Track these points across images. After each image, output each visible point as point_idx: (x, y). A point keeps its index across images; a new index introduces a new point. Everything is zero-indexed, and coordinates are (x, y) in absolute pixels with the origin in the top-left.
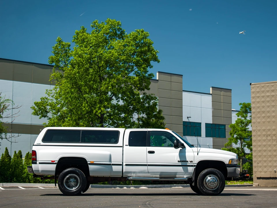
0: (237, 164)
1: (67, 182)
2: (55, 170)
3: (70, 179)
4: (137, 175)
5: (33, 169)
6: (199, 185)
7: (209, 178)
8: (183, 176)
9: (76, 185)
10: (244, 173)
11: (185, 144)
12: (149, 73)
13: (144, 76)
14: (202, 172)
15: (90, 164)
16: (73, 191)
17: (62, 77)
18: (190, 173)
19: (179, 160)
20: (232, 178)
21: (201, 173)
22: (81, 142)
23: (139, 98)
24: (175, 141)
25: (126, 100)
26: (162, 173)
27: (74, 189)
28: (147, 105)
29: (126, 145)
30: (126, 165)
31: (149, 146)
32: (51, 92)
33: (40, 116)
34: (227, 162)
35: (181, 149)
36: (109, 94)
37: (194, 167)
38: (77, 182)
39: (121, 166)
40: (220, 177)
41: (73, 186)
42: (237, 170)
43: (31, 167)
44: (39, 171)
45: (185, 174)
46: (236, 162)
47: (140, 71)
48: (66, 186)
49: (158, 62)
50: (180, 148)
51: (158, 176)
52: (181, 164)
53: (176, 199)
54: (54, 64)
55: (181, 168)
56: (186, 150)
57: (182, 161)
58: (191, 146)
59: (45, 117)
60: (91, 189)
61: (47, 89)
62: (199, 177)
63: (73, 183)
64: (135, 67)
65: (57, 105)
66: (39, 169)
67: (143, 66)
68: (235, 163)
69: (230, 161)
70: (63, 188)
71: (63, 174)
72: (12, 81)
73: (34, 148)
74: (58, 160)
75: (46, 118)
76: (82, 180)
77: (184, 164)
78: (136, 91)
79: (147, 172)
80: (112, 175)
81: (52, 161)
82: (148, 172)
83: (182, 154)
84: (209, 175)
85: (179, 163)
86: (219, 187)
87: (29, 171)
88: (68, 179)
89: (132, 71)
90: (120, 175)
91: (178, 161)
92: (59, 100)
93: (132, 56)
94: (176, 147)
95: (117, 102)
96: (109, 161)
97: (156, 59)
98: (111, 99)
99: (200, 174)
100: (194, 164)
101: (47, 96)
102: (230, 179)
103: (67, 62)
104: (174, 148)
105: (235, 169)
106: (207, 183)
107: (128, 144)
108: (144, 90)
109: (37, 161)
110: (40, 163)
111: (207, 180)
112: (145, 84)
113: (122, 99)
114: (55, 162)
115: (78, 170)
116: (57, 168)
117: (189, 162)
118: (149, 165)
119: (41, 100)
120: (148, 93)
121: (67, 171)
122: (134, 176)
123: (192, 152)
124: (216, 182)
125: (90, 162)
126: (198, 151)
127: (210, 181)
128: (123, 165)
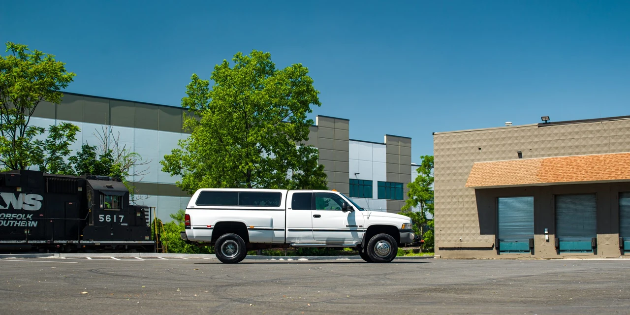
0: (411, 229)
1: (225, 249)
2: (211, 235)
3: (228, 246)
4: (302, 241)
5: (187, 235)
6: (370, 252)
7: (380, 244)
8: (352, 241)
9: (235, 253)
10: (419, 239)
11: (354, 207)
12: (307, 119)
13: (301, 123)
14: (372, 238)
15: (249, 229)
16: (232, 258)
17: (198, 124)
18: (359, 238)
19: (348, 225)
20: (406, 244)
22: (239, 205)
23: (295, 150)
24: (344, 204)
25: (278, 152)
26: (328, 239)
27: (232, 256)
28: (305, 159)
29: (289, 209)
30: (289, 230)
31: (315, 209)
32: (185, 143)
33: (171, 173)
34: (400, 227)
36: (257, 145)
37: (364, 233)
38: (236, 249)
39: (284, 232)
40: (392, 243)
41: (231, 252)
43: (185, 232)
44: (193, 236)
47: (297, 116)
48: (224, 253)
49: (319, 105)
50: (349, 212)
51: (325, 242)
54: (188, 107)
55: (350, 233)
56: (355, 214)
57: (351, 226)
58: (361, 209)
59: (177, 174)
61: (180, 139)
62: (369, 243)
63: (231, 250)
64: (290, 112)
65: (192, 159)
66: (193, 234)
67: (300, 110)
68: (409, 228)
69: (404, 226)
70: (220, 255)
71: (220, 240)
72: (133, 129)
73: (187, 212)
74: (214, 225)
75: (179, 175)
76: (241, 246)
77: (353, 229)
78: (291, 142)
79: (312, 238)
80: (273, 241)
81: (207, 226)
82: (314, 238)
83: (351, 218)
84: (380, 241)
85: (347, 228)
86: (390, 253)
87: (182, 236)
88: (226, 245)
89: (286, 116)
90: (283, 241)
91: (347, 226)
92: (194, 152)
93: (287, 98)
94: (345, 210)
95: (267, 156)
97: (316, 102)
98: (260, 151)
99: (371, 240)
100: (364, 229)
101: (180, 148)
102: (402, 245)
103: (205, 105)
104: (342, 211)
105: (409, 234)
106: (378, 249)
107: (291, 207)
108: (301, 140)
109: (191, 226)
110: (194, 228)
111: (378, 246)
112: (302, 133)
113: (274, 152)
114: (212, 227)
115: (236, 236)
116: (213, 233)
117: (358, 227)
118: (314, 230)
119: (172, 153)
120: (307, 144)
121: (224, 237)
122: (298, 243)
123: (361, 216)
124: (387, 248)
125: (250, 227)
126: (369, 215)
127: (381, 247)
128: (286, 230)
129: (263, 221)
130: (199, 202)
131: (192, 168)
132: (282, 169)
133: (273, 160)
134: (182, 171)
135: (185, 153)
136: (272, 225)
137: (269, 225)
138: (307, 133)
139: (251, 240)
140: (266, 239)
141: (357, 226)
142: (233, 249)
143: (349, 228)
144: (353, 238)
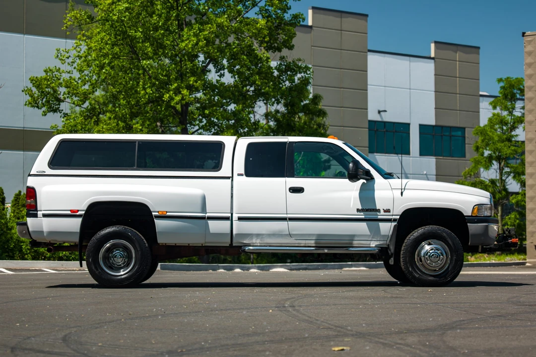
0: (491, 216)
1: (106, 258)
2: (79, 231)
3: (113, 252)
4: (265, 242)
5: (30, 230)
6: (405, 264)
7: (427, 248)
8: (368, 242)
9: (128, 265)
10: (507, 236)
11: (373, 172)
12: (292, 12)
13: (280, 20)
14: (411, 234)
15: (157, 217)
16: (120, 277)
17: (91, 19)
18: (384, 236)
19: (360, 208)
20: (480, 247)
21: (409, 236)
22: (138, 167)
23: (270, 68)
24: (351, 165)
26: (320, 237)
27: (122, 273)
30: (240, 219)
31: (292, 175)
32: (67, 55)
33: (44, 109)
34: (467, 211)
35: (364, 183)
36: (199, 59)
37: (394, 224)
38: (129, 257)
39: (229, 222)
40: (452, 245)
41: (120, 265)
42: (490, 229)
43: (26, 224)
44: (42, 232)
45: (372, 238)
46: (489, 211)
48: (105, 266)
50: (362, 181)
51: (312, 243)
52: (363, 217)
53: (351, 294)
55: (364, 225)
56: (375, 185)
57: (367, 210)
58: (387, 176)
59: (55, 111)
60: (161, 274)
62: (404, 245)
63: (119, 260)
65: (81, 84)
66: (42, 228)
68: (487, 213)
69: (476, 210)
70: (97, 270)
71: (97, 240)
73: (31, 182)
74: (85, 209)
75: (59, 114)
76: (140, 252)
77: (371, 215)
78: (261, 52)
79: (287, 235)
80: (206, 241)
81: (71, 211)
82: (290, 235)
83: (367, 194)
84: (427, 242)
85: (359, 213)
86: (448, 267)
87: (21, 232)
88: (109, 250)
89: (253, 5)
90: (226, 242)
91: (358, 210)
92: (86, 72)
94: (353, 177)
95: (218, 78)
96: (200, 211)
98: (205, 71)
99: (407, 238)
100: (393, 215)
101: (58, 64)
102: (474, 250)
104: (347, 180)
105: (487, 226)
106: (423, 258)
107: (243, 172)
108: (280, 50)
109: (37, 211)
110: (45, 216)
111: (423, 252)
112: (282, 37)
113: (231, 71)
114: (80, 213)
115: (130, 231)
116: (83, 226)
117: (382, 212)
118: (291, 219)
119: (44, 73)
120: (290, 56)
121: (106, 233)
122: (259, 245)
123: (388, 189)
124: (442, 255)
125: (158, 212)
126: (403, 188)
127: (429, 254)
128: (234, 220)
129: (186, 200)
130: (55, 162)
132: (247, 101)
133: (229, 86)
134: (63, 106)
135: (69, 72)
136: (204, 209)
137: (199, 208)
138: (292, 36)
139: (161, 240)
140: (191, 237)
141: (379, 211)
142: (123, 257)
143: (362, 214)
144: (370, 235)
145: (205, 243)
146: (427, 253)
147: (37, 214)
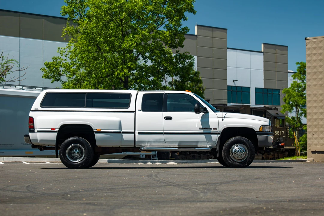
0: (269, 132)
1: (70, 154)
2: (56, 139)
3: (74, 150)
4: (152, 145)
5: (31, 139)
6: (225, 156)
7: (236, 148)
8: (205, 145)
9: (81, 157)
10: (279, 142)
11: (208, 109)
12: (182, 27)
13: (176, 31)
14: (228, 141)
15: (96, 132)
16: (77, 163)
17: (77, 32)
18: (214, 142)
19: (201, 127)
20: (264, 147)
22: (86, 106)
23: (171, 57)
24: (196, 105)
25: (155, 60)
26: (180, 142)
27: (78, 161)
28: (181, 66)
30: (139, 133)
31: (166, 110)
32: (64, 51)
33: (52, 79)
34: (257, 129)
36: (134, 53)
37: (219, 136)
38: (82, 153)
39: (133, 135)
40: (249, 146)
41: (77, 157)
43: (28, 136)
44: (37, 140)
45: (208, 143)
46: (269, 129)
47: (172, 24)
48: (70, 158)
49: (194, 13)
50: (202, 114)
51: (177, 146)
52: (203, 132)
54: (67, 16)
55: (203, 136)
56: (209, 116)
57: (205, 129)
58: (216, 111)
59: (58, 80)
61: (59, 47)
62: (224, 146)
63: (77, 154)
64: (166, 20)
65: (72, 66)
66: (37, 137)
67: (175, 18)
68: (268, 130)
69: (261, 128)
70: (65, 159)
71: (65, 144)
72: (19, 38)
73: (31, 114)
74: (59, 128)
76: (87, 150)
77: (207, 131)
78: (167, 48)
79: (163, 141)
80: (122, 144)
81: (51, 129)
82: (165, 142)
83: (205, 120)
84: (236, 145)
86: (247, 158)
87: (26, 140)
88: (71, 149)
89: (162, 24)
90: (132, 145)
91: (200, 129)
92: (74, 60)
93: (162, 6)
94: (197, 111)
95: (144, 63)
96: (118, 129)
97: (192, 10)
98: (137, 59)
99: (226, 143)
100: (218, 131)
101: (60, 55)
103: (83, 14)
104: (194, 113)
105: (267, 137)
106: (233, 153)
107: (141, 109)
108: (177, 48)
109: (34, 129)
110: (38, 131)
111: (234, 150)
112: (177, 40)
113: (151, 59)
114: (56, 130)
115: (82, 139)
116: (58, 136)
117: (213, 130)
118: (166, 133)
119: (52, 60)
120: (182, 51)
121: (70, 140)
122: (149, 146)
123: (216, 118)
124: (244, 152)
125: (96, 130)
126: (224, 117)
127: (237, 151)
128: (136, 133)
129: (111, 123)
131: (71, 75)
133: (150, 67)
134: (62, 78)
136: (120, 128)
137: (118, 127)
139: (98, 144)
140: (114, 143)
141: (211, 129)
142: (79, 153)
143: (202, 130)
144: (206, 142)
145: (121, 145)
146: (236, 151)
147: (34, 130)
